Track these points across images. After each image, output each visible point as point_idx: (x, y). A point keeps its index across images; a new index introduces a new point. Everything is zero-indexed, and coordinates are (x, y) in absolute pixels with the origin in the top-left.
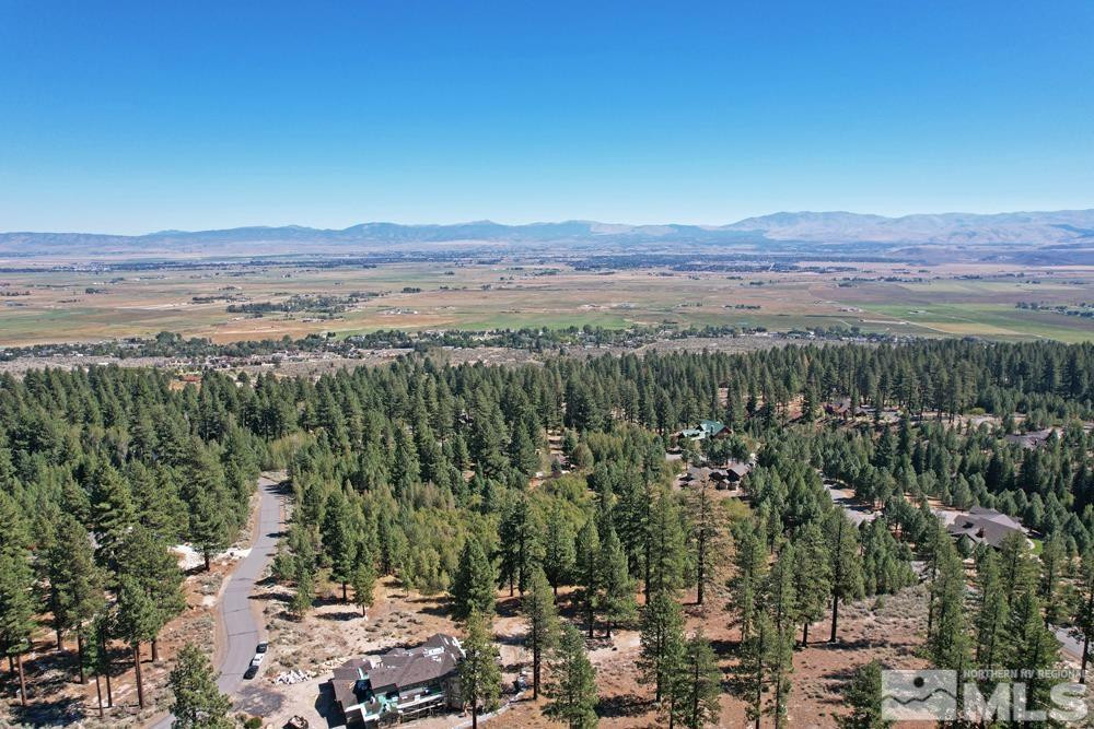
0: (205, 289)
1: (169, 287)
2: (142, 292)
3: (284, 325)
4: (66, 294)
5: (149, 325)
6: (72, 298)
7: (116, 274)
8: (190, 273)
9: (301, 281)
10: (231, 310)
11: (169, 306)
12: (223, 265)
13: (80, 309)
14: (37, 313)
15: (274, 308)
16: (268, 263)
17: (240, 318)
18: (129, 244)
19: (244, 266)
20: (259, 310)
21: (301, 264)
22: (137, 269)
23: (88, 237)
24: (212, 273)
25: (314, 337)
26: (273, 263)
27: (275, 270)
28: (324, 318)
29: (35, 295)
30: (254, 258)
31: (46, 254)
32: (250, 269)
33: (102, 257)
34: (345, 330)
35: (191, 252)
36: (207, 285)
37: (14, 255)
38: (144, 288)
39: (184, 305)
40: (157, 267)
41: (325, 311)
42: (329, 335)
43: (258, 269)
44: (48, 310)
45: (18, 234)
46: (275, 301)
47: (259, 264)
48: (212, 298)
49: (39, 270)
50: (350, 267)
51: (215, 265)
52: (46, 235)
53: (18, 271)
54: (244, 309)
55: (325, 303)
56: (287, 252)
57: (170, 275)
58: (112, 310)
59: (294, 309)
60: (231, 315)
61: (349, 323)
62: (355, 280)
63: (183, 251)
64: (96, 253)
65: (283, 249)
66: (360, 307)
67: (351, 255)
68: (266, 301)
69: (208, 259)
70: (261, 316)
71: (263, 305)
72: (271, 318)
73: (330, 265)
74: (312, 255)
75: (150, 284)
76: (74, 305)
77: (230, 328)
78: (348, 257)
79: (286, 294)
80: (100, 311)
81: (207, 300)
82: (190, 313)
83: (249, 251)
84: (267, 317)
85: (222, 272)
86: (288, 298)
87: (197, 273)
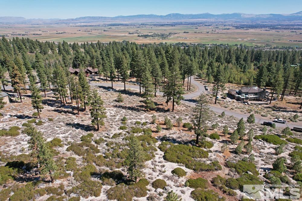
0: (131, 31)
1: (122, 30)
2: (116, 31)
3: (153, 40)
4: (99, 31)
5: (120, 39)
6: (101, 32)
7: (109, 27)
8: (126, 27)
9: (155, 29)
10: (139, 36)
11: (123, 35)
12: (134, 25)
13: (104, 35)
14: (94, 36)
15: (149, 36)
16: (146, 25)
17: (141, 38)
18: (111, 19)
19: (140, 25)
20: (146, 36)
21: (155, 25)
22: (114, 26)
23: (102, 17)
24: (132, 27)
25: (161, 43)
26: (147, 25)
27: (148, 26)
28: (163, 39)
29: (93, 31)
30: (142, 23)
31: (93, 22)
32: (141, 26)
33: (105, 23)
34: (169, 42)
35: (126, 21)
36: (131, 30)
37: (86, 22)
38: (117, 30)
39: (127, 35)
40: (118, 25)
41: (163, 37)
42: (165, 43)
43: (143, 26)
44: (97, 35)
45: (87, 17)
46: (149, 34)
47: (143, 25)
48: (133, 33)
49: (93, 26)
50: (168, 26)
51: (132, 25)
52: (93, 17)
53: (88, 26)
54: (142, 36)
55: (163, 35)
56: (150, 22)
57: (122, 27)
58: (110, 35)
59: (154, 36)
60: (139, 37)
61: (170, 40)
62: (169, 29)
63: (124, 21)
64: (103, 22)
65: (149, 21)
66: (172, 36)
67: (168, 23)
68: (147, 34)
69: (130, 23)
70: (146, 38)
71: (147, 35)
72: (149, 38)
73: (162, 25)
74: (157, 22)
75: (117, 29)
76: (102, 34)
77: (139, 40)
78: (167, 23)
79: (152, 32)
80: (108, 35)
81: (132, 33)
82: (129, 36)
83: (141, 21)
84: (148, 38)
85: (134, 27)
86: (153, 33)
87: (128, 27)
